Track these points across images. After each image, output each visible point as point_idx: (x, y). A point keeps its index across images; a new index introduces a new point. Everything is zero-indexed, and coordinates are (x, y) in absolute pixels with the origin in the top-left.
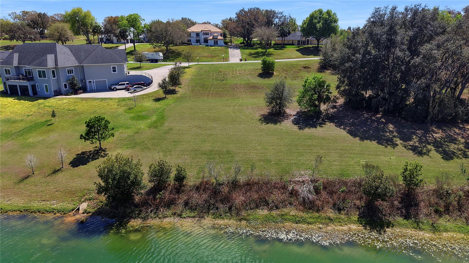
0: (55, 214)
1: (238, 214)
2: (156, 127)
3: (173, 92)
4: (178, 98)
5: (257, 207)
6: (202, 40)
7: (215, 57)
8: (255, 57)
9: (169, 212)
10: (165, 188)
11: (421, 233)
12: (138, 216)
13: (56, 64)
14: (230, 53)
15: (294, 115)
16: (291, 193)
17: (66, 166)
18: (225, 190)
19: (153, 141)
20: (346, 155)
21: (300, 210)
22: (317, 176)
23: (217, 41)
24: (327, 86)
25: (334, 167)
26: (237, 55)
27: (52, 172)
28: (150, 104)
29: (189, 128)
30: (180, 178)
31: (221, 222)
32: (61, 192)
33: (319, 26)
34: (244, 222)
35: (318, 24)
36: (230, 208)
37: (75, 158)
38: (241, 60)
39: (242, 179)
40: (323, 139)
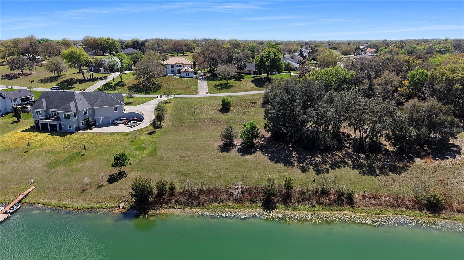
0: (108, 209)
1: (203, 206)
2: (152, 156)
3: (160, 127)
4: (164, 132)
5: (212, 202)
6: (176, 71)
7: (187, 88)
8: (219, 89)
9: (168, 206)
10: (165, 194)
11: (287, 211)
12: (152, 209)
13: (77, 109)
14: (199, 85)
15: (239, 145)
16: (230, 194)
17: (105, 183)
18: (196, 194)
19: (152, 165)
20: (262, 172)
21: (234, 203)
22: (244, 185)
23: (188, 73)
24: (257, 129)
25: (254, 179)
26: (204, 87)
27: (98, 187)
28: (144, 137)
29: (174, 156)
30: (172, 189)
31: (194, 210)
32: (107, 198)
33: (267, 63)
34: (206, 210)
35: (267, 62)
36: (199, 203)
37: (109, 178)
38: (207, 93)
39: (205, 188)
40: (252, 162)
